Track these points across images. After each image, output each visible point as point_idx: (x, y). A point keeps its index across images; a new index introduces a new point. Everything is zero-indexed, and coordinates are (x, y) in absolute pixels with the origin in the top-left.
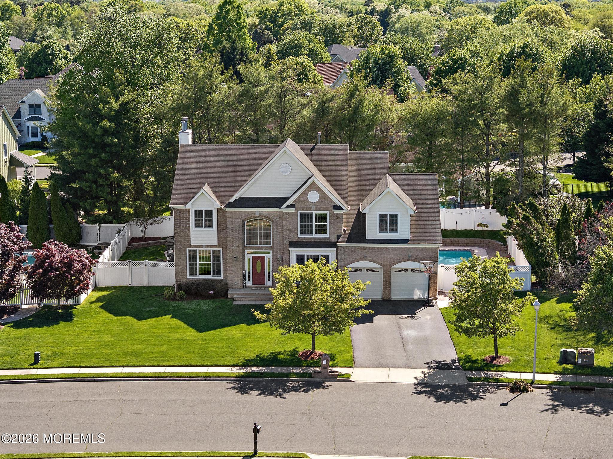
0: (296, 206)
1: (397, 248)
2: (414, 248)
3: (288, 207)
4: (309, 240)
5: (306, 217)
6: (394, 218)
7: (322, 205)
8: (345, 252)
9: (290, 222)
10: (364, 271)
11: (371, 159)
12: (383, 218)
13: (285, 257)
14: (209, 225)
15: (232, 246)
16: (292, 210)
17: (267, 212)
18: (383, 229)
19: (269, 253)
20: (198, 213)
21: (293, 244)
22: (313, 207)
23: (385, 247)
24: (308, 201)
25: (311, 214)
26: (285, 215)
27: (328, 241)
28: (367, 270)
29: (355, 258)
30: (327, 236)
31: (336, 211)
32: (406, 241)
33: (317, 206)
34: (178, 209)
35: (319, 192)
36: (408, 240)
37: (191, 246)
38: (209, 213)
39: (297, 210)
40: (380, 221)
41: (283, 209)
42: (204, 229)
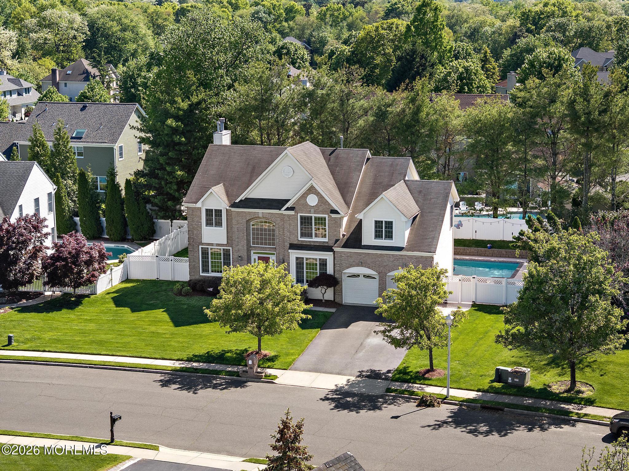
0: (297, 208)
1: (392, 255)
2: (409, 257)
3: (288, 209)
4: (309, 244)
5: (306, 221)
6: (389, 225)
7: (321, 209)
8: (341, 256)
9: (290, 225)
10: (361, 277)
11: (392, 165)
12: (378, 224)
13: (286, 259)
14: (219, 224)
15: (238, 245)
16: (292, 213)
17: (269, 213)
18: (378, 235)
19: (274, 254)
20: (209, 212)
21: (293, 246)
22: (312, 210)
23: (380, 254)
24: (308, 205)
25: (311, 218)
26: (286, 218)
27: (327, 245)
28: (364, 276)
29: (351, 263)
30: (326, 240)
31: (333, 216)
32: (400, 249)
33: (316, 209)
34: (190, 207)
35: (317, 196)
36: (403, 248)
37: (203, 244)
38: (219, 212)
39: (297, 213)
40: (376, 227)
41: (283, 211)
42: (214, 228)
